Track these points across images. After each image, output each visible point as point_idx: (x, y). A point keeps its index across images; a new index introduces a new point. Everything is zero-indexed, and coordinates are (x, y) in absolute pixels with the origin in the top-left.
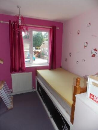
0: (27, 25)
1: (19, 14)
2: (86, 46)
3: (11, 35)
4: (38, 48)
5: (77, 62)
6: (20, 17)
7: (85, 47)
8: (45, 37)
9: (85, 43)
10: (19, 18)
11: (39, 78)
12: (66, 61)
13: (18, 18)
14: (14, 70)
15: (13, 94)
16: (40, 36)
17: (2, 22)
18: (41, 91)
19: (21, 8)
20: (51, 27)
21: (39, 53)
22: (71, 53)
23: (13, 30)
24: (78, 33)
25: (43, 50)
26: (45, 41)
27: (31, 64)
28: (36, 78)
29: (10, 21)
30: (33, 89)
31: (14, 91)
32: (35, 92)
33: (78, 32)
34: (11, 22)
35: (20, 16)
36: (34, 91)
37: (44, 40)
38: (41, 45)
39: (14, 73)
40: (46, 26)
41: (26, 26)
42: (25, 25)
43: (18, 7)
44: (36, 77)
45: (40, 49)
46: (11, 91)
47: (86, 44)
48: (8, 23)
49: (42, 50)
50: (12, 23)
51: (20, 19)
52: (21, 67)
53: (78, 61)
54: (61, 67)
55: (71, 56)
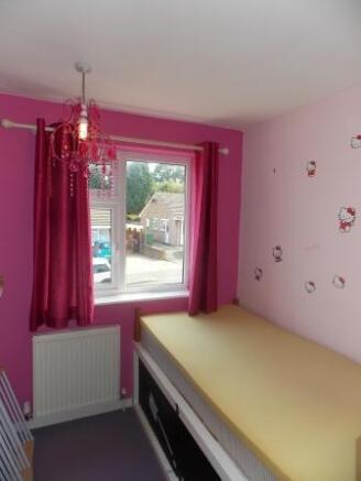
0: (113, 138)
1: (80, 94)
2: (349, 224)
3: (40, 176)
4: (133, 217)
5: (309, 287)
6: (84, 107)
7: (344, 225)
8: (158, 176)
9: (345, 213)
10: (81, 110)
11: (147, 349)
12: (258, 278)
13: (77, 109)
14: (43, 317)
15: (35, 424)
16: (141, 174)
17: (7, 123)
18: (159, 414)
19: (89, 71)
20: (198, 145)
21: (136, 234)
22: (278, 248)
23: (54, 155)
24: (311, 173)
25: (151, 223)
26: (160, 193)
27: (116, 289)
28: (138, 351)
29: (40, 123)
30: (122, 397)
31: (38, 413)
32: (131, 411)
33: (311, 167)
34: (44, 126)
35: (87, 101)
36: (127, 409)
37: (153, 188)
38: (144, 206)
39: (45, 332)
40: (179, 141)
41: (107, 142)
42: (103, 137)
43: (79, 69)
44: (138, 345)
45: (138, 220)
46: (27, 410)
47: (348, 217)
48: (34, 127)
49: (148, 225)
50: (47, 129)
51: (84, 113)
52: (74, 304)
53: (312, 284)
54: (235, 302)
55: (278, 259)
